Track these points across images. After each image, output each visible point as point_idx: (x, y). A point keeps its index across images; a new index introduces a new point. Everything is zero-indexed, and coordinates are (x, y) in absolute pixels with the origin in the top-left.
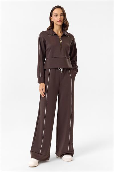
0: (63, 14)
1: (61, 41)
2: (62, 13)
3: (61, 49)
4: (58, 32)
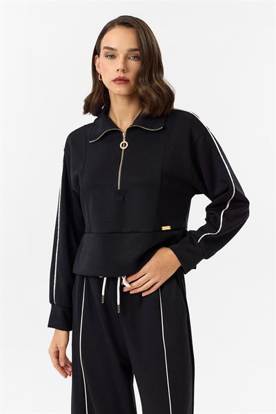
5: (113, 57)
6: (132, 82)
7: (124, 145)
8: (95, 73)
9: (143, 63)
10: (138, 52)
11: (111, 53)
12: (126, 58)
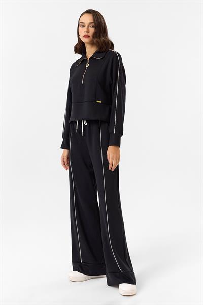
5: (84, 26)
6: (91, 37)
7: (87, 65)
8: (78, 35)
9: (95, 29)
10: (93, 24)
11: (83, 25)
12: (88, 27)
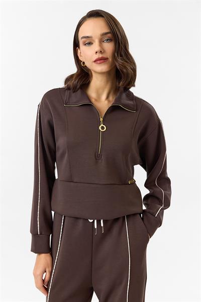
0: (109, 35)
1: (102, 128)
2: (106, 34)
3: (97, 157)
4: (99, 96)
